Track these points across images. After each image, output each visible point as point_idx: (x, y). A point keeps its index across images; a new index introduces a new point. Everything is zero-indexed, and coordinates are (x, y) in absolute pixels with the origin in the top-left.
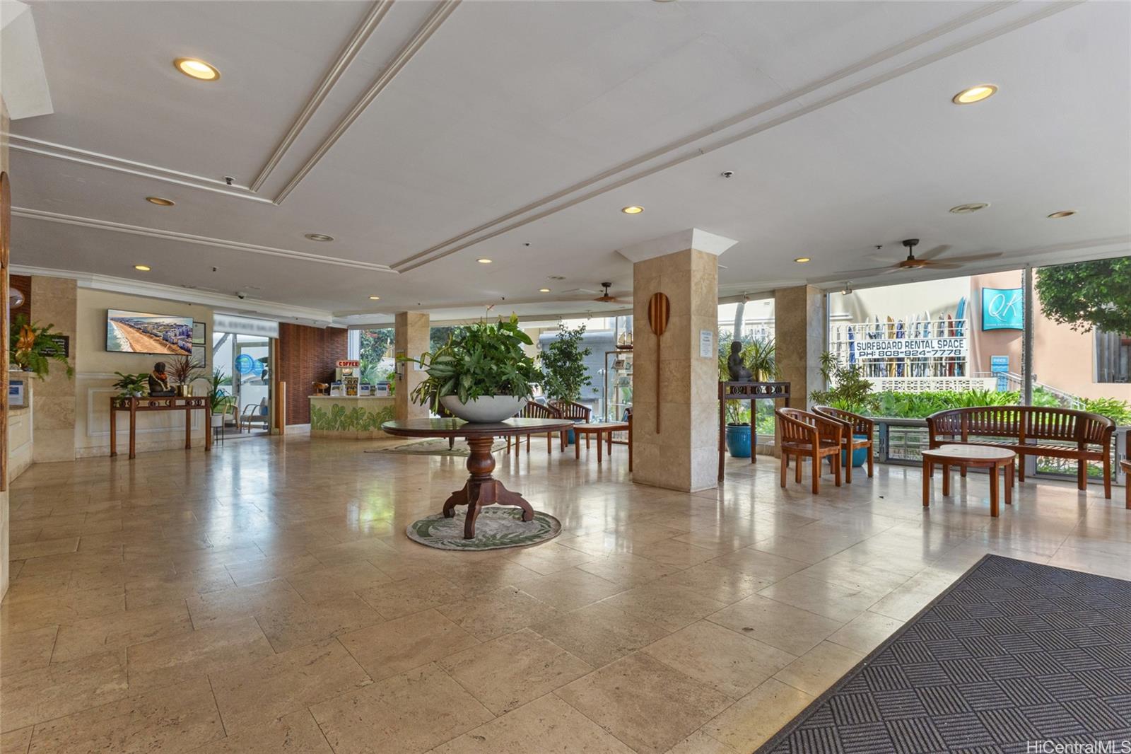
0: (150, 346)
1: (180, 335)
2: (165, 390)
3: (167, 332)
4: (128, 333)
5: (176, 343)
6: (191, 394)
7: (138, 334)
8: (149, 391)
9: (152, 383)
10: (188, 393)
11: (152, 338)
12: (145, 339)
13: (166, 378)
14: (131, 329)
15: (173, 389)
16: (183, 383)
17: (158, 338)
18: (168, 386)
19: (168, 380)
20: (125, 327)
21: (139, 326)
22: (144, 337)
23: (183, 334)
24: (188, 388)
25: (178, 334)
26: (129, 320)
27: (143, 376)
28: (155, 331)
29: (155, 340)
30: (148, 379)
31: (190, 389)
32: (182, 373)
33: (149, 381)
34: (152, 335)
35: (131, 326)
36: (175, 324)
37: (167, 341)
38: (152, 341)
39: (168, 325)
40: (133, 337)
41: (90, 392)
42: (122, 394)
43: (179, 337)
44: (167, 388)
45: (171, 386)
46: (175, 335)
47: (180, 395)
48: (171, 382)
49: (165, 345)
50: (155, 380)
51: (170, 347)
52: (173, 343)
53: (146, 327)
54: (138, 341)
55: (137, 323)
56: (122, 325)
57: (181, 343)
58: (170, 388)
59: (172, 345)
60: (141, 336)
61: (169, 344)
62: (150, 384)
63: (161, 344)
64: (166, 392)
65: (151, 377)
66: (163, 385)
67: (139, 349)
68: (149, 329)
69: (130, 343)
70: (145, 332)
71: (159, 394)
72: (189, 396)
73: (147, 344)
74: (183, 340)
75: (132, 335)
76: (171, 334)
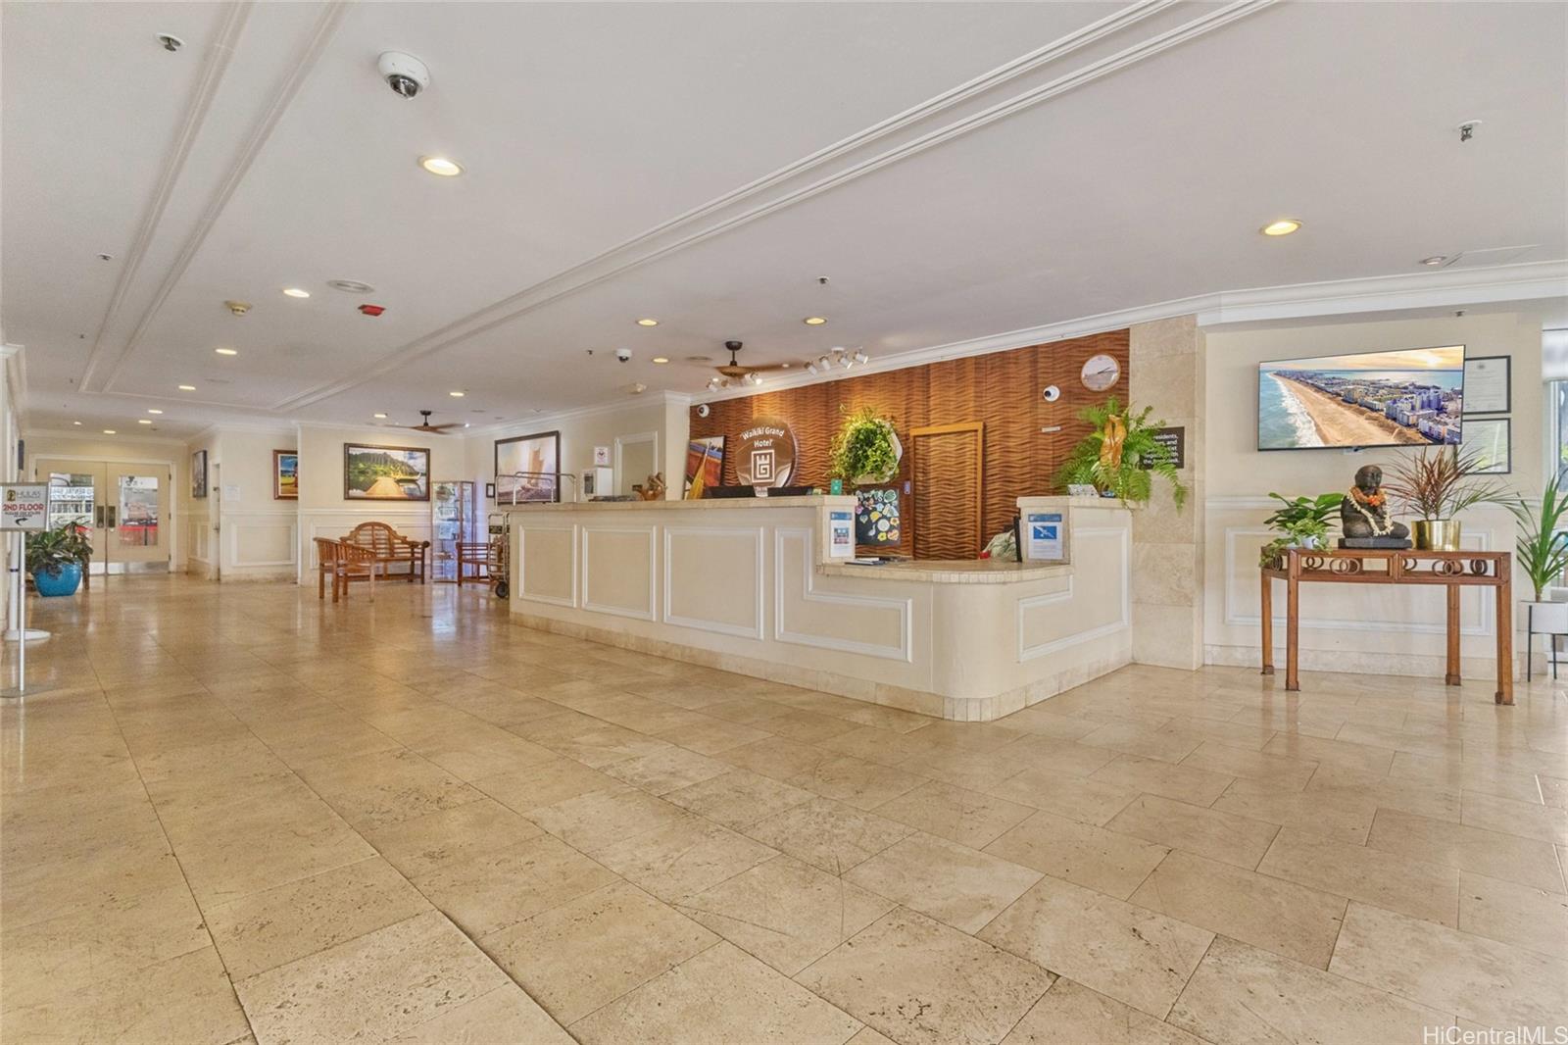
0: (1357, 431)
1: (1422, 408)
2: (1377, 532)
3: (1395, 402)
4: (1313, 402)
5: (1415, 425)
6: (1456, 541)
7: (1333, 406)
8: (1342, 535)
9: (1349, 515)
10: (1445, 538)
11: (1362, 413)
12: (1349, 416)
13: (1383, 503)
14: (1318, 396)
15: (1399, 533)
16: (1432, 516)
17: (1374, 414)
18: (1388, 522)
19: (1388, 509)
20: (1305, 389)
21: (1335, 389)
22: (1346, 412)
23: (1429, 406)
24: (1445, 527)
25: (1418, 405)
26: (1314, 376)
27: (1328, 502)
28: (1369, 400)
29: (1369, 418)
30: (1340, 506)
31: (1451, 532)
32: (1431, 491)
33: (1342, 511)
34: (1364, 407)
35: (1319, 389)
36: (1413, 384)
37: (1395, 419)
38: (1362, 420)
39: (1397, 387)
40: (1322, 413)
41: (1231, 534)
42: (1278, 541)
43: (1421, 412)
44: (1383, 528)
45: (1394, 523)
46: (1413, 408)
47: (1423, 545)
48: (1399, 512)
49: (1391, 430)
50: (1356, 511)
51: (1400, 433)
52: (1408, 426)
53: (1349, 391)
54: (1332, 420)
55: (1331, 382)
56: (1300, 386)
57: (1424, 425)
58: (1390, 529)
59: (1405, 430)
60: (1340, 408)
61: (1399, 427)
62: (1345, 518)
63: (1382, 426)
64: (1380, 536)
65: (1346, 502)
66: (1372, 521)
67: (1336, 438)
68: (1356, 395)
69: (1316, 425)
70: (1348, 401)
71: (1362, 542)
72: (1450, 548)
73: (1353, 426)
74: (1429, 418)
75: (1321, 407)
76: (1404, 406)
